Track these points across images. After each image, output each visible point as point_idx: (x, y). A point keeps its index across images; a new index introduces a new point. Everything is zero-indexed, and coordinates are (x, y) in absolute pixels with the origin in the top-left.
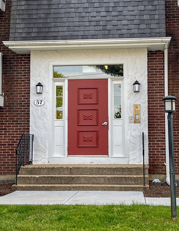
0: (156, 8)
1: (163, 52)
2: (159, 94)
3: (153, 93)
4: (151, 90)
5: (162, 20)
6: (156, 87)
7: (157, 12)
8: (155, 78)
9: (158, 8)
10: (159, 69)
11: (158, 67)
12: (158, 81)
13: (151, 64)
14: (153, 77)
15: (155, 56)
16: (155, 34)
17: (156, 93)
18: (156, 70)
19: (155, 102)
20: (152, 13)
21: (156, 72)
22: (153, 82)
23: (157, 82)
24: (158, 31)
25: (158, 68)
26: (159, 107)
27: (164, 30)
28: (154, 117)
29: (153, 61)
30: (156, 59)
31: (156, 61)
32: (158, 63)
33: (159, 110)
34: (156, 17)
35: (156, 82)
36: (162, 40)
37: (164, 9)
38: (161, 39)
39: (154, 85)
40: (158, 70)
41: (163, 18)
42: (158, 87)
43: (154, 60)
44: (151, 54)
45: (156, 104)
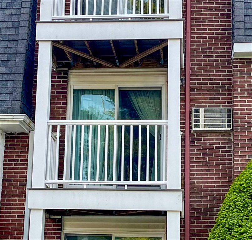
0: (11, 72)
1: (28, 135)
2: (18, 198)
3: (10, 196)
4: (8, 192)
5: (18, 88)
6: (14, 188)
7: (11, 77)
8: (14, 174)
9: (13, 71)
10: (22, 161)
11: (20, 157)
12: (18, 178)
13: (10, 153)
14: (12, 172)
15: (17, 141)
16: (5, 108)
17: (14, 196)
18: (17, 162)
19: (11, 211)
20: (5, 77)
21: (16, 164)
22: (11, 180)
23: (17, 180)
24: (9, 104)
25: (20, 159)
26: (16, 218)
27: (18, 104)
28: (9, 233)
29: (13, 149)
30: (18, 145)
31: (17, 149)
32: (20, 151)
33: (16, 223)
34: (10, 84)
35: (15, 180)
36: (12, 119)
37: (22, 72)
38: (11, 117)
39: (12, 184)
40: (20, 162)
41: (19, 86)
42: (18, 188)
43: (15, 147)
44: (11, 137)
45: (13, 213)
